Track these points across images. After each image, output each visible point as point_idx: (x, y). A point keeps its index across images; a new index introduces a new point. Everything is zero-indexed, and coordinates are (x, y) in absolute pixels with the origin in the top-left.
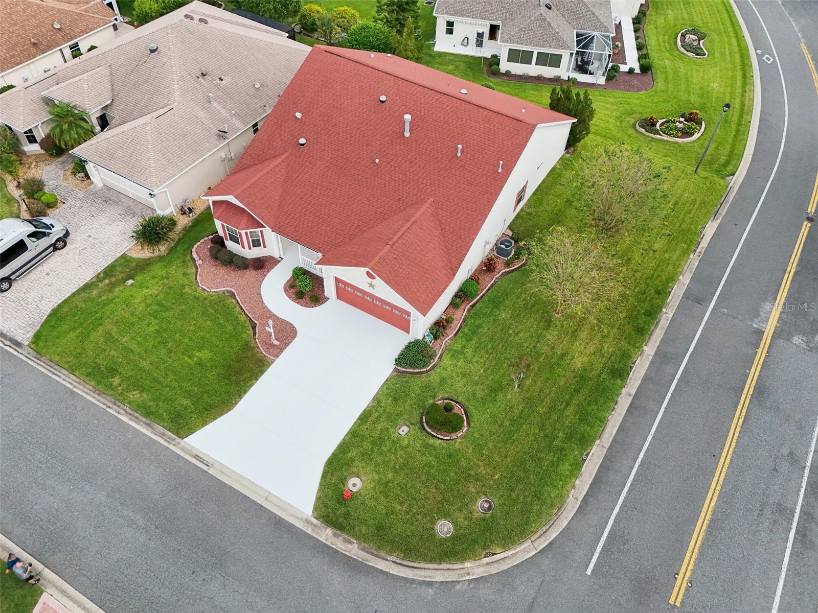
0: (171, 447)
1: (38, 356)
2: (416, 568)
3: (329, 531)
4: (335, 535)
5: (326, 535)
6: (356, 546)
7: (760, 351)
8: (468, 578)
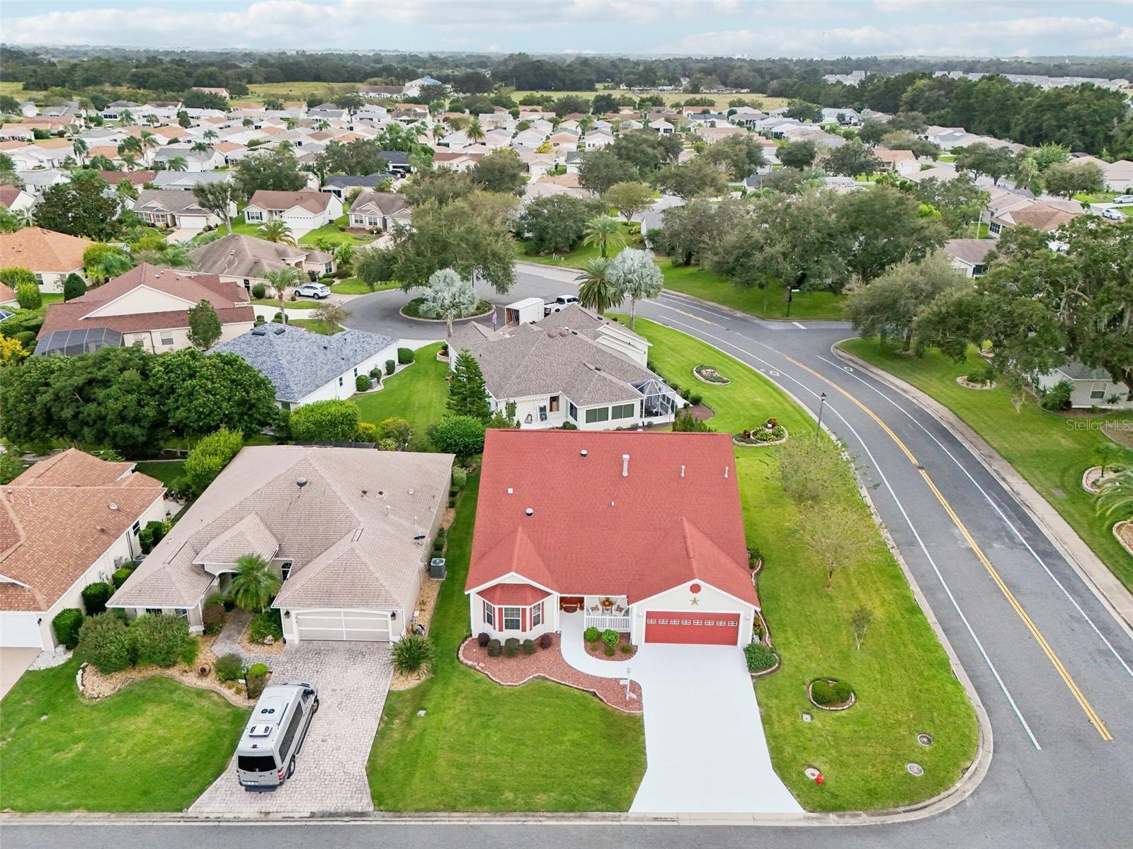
0: (624, 823)
1: (398, 814)
2: (926, 807)
3: (832, 816)
4: (840, 816)
5: (833, 820)
6: (864, 815)
8: (967, 795)
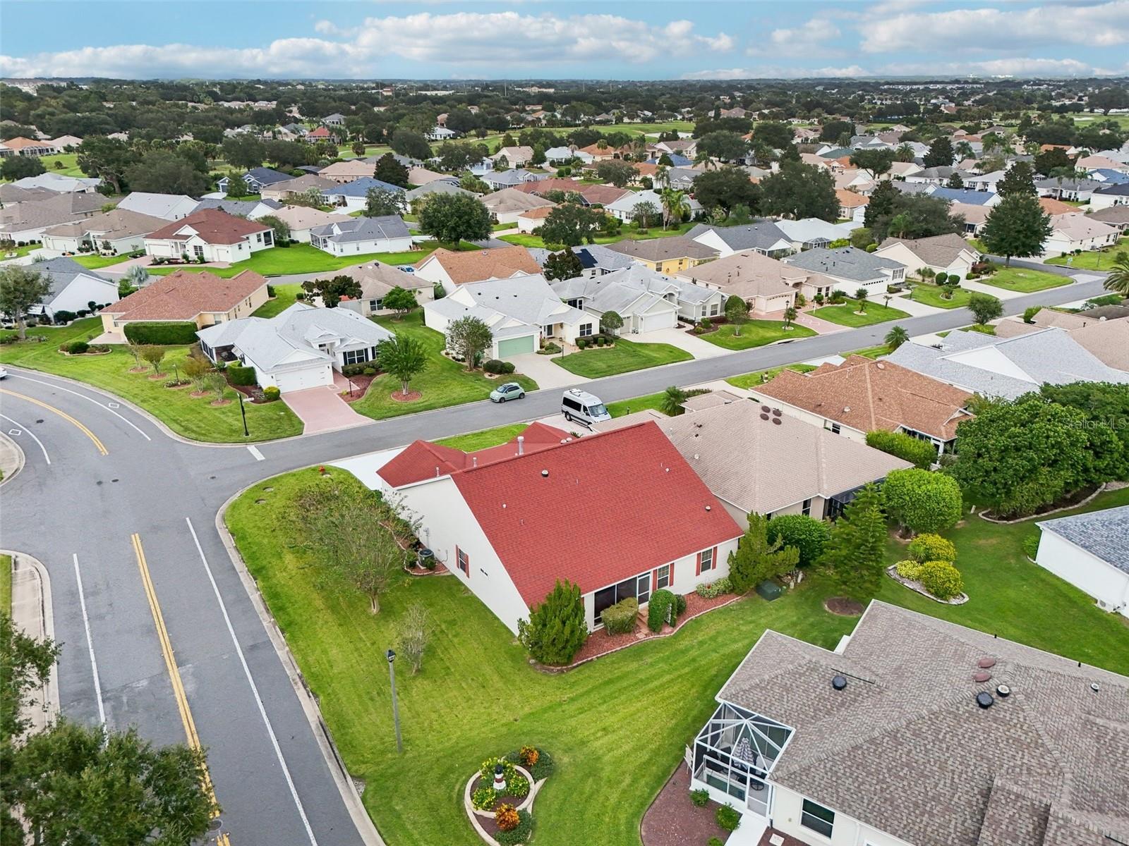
7: (171, 653)
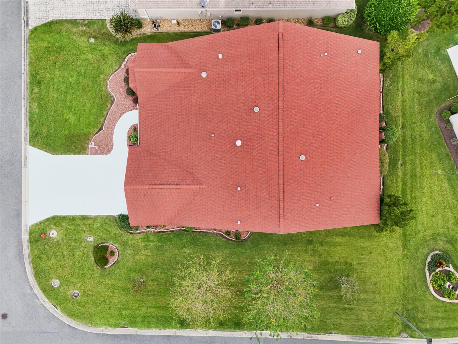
0: (23, 143)
1: (28, 41)
2: (34, 281)
3: (28, 237)
4: (27, 240)
8: (43, 302)
